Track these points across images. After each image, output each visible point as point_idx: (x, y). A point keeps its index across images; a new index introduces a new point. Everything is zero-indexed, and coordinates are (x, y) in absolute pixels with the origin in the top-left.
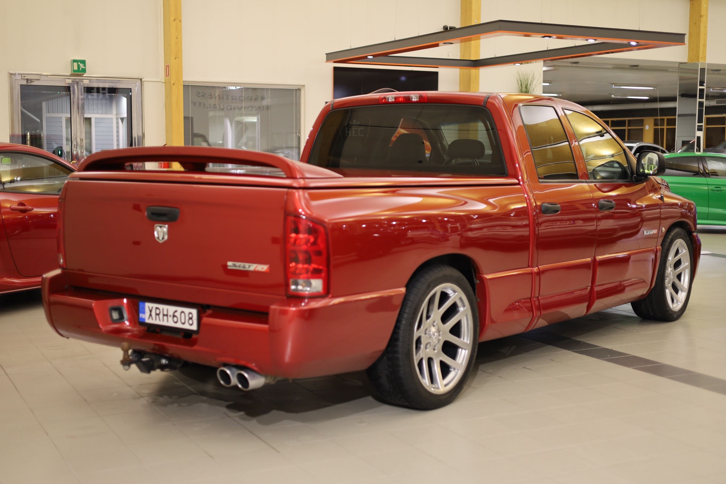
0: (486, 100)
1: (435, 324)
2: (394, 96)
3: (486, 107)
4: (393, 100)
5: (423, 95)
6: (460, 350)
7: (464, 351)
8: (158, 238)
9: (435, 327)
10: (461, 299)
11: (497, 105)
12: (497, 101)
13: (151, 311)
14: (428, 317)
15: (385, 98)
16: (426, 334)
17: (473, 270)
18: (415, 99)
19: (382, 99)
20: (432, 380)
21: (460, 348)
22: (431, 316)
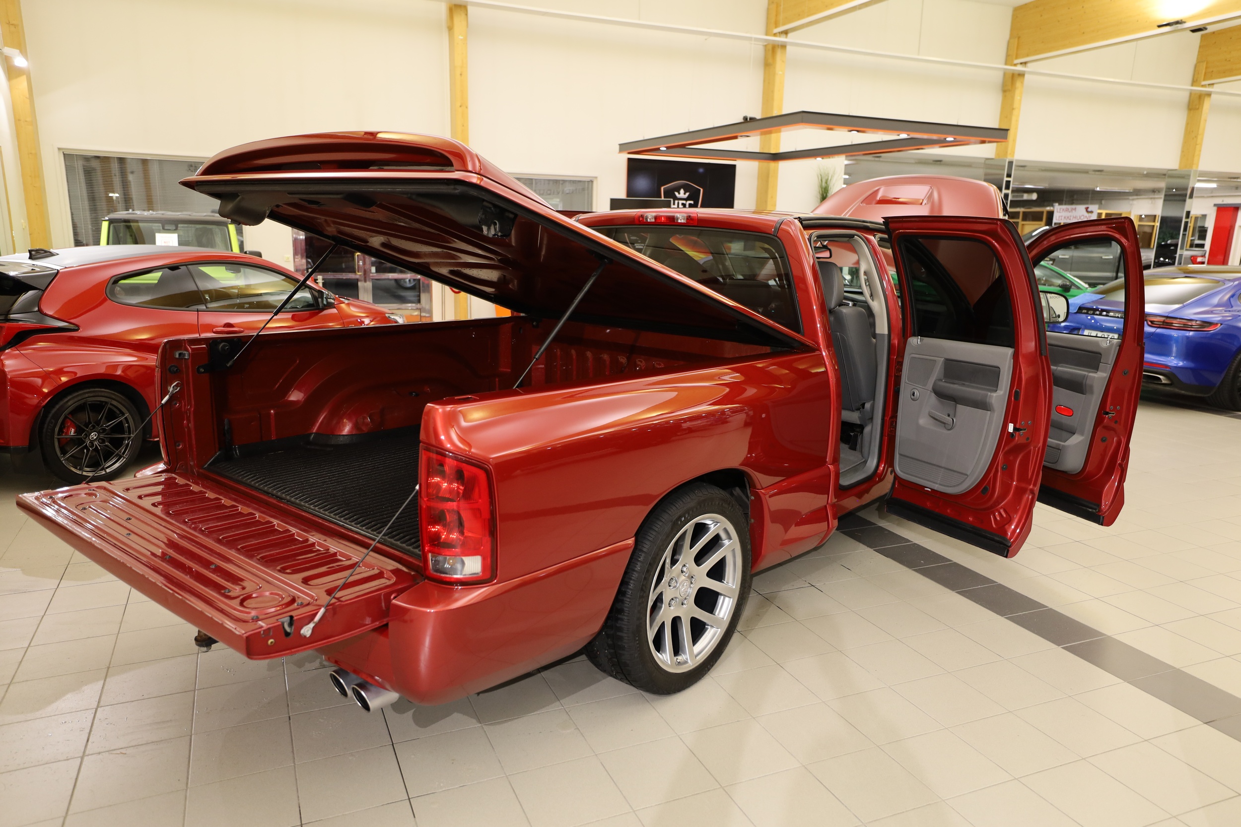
0: (778, 226)
1: (685, 569)
2: (654, 214)
3: (776, 236)
4: (653, 220)
5: (692, 215)
6: (721, 599)
7: (727, 599)
9: (684, 574)
10: (726, 530)
11: (792, 234)
12: (793, 228)
14: (674, 562)
15: (642, 216)
16: (670, 586)
17: (746, 480)
18: (681, 220)
19: (639, 217)
20: (677, 649)
21: (721, 595)
22: (677, 561)
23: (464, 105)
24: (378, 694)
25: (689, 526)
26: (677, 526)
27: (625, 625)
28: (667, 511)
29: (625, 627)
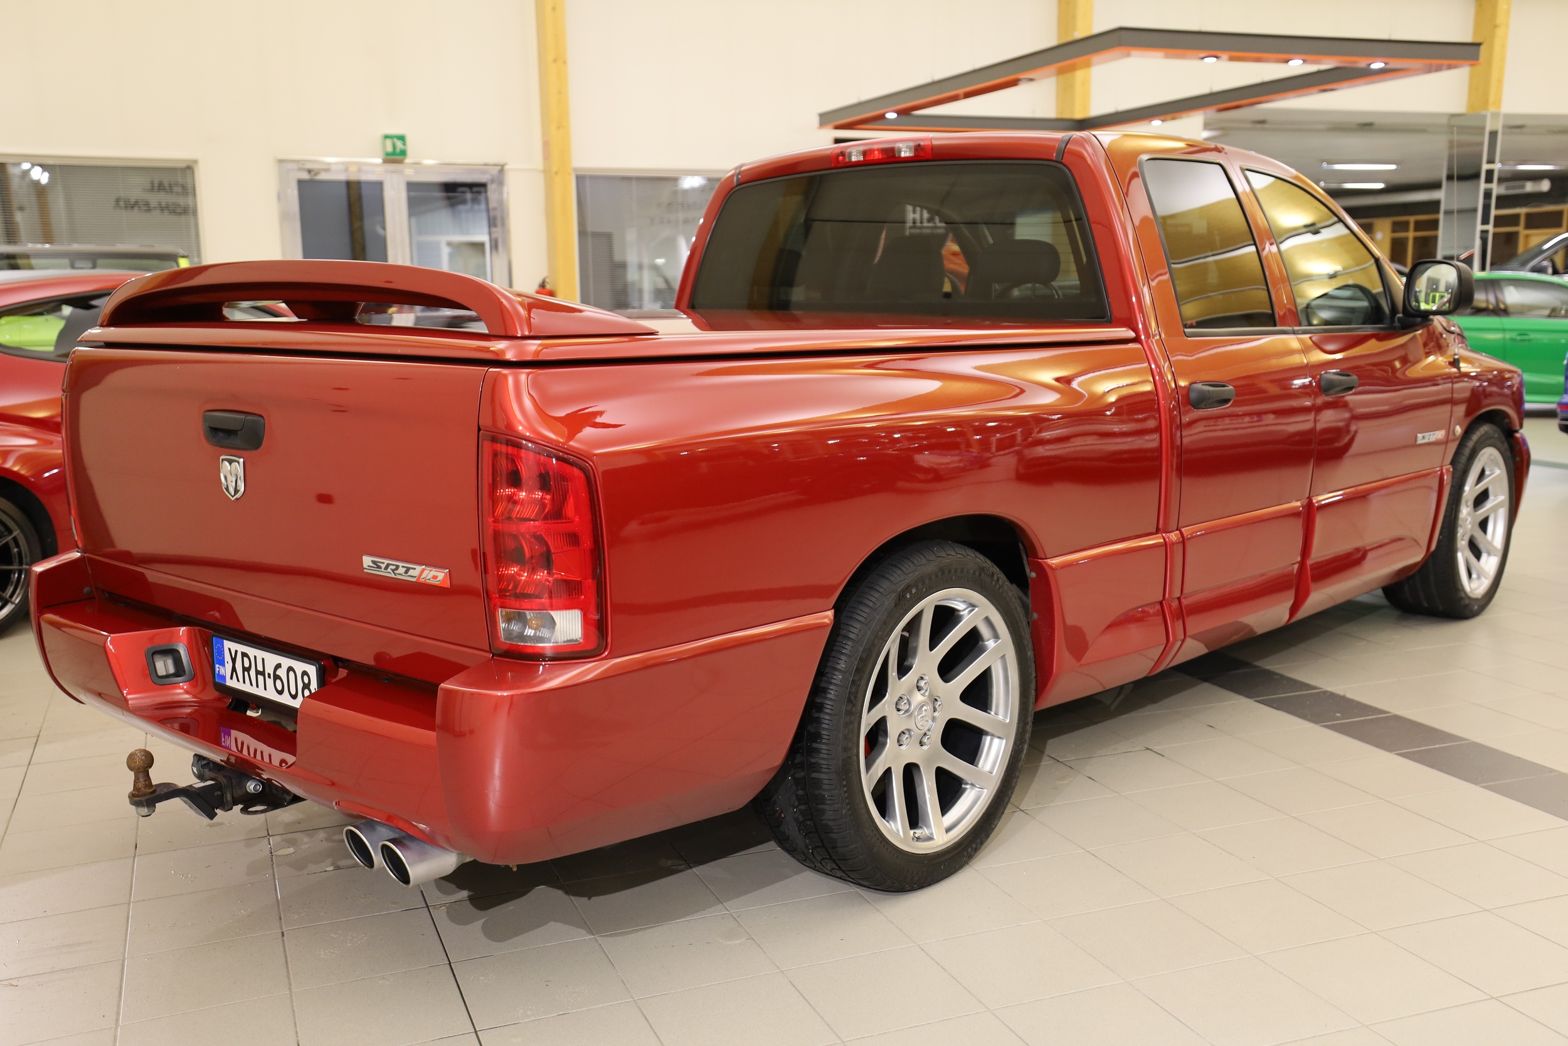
0: (1064, 146)
1: (922, 684)
2: (862, 148)
3: (1061, 163)
4: (861, 158)
5: (922, 143)
6: (987, 740)
7: (996, 740)
8: (227, 489)
9: (922, 692)
10: (987, 620)
11: (1089, 161)
12: (1090, 150)
13: (234, 660)
14: (903, 670)
15: (843, 154)
16: (899, 710)
17: (1021, 547)
18: (905, 152)
19: (838, 155)
20: (915, 818)
21: (987, 733)
22: (909, 668)
23: (560, 60)
24: (422, 857)
25: (927, 605)
26: (903, 602)
27: (823, 759)
28: (887, 576)
29: (824, 762)
